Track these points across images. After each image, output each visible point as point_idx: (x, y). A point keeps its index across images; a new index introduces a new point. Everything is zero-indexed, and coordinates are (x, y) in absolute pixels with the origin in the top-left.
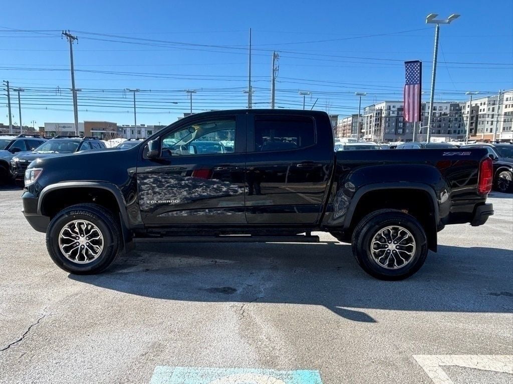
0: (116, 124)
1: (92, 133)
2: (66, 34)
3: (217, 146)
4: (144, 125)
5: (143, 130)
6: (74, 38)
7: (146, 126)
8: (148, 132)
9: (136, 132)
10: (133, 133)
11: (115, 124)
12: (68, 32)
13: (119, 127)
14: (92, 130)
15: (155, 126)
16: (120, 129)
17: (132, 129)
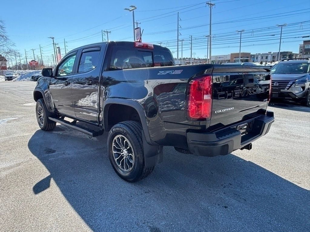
0: (250, 53)
1: (235, 60)
2: (208, 4)
4: (271, 53)
5: (270, 56)
6: (213, 5)
8: (273, 57)
9: (264, 58)
10: (262, 59)
12: (209, 2)
13: (252, 55)
14: (235, 58)
16: (253, 57)
17: (262, 56)
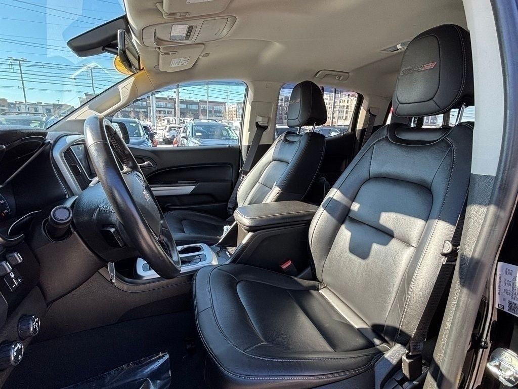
3: (134, 125)
4: (41, 103)
5: (40, 107)
7: (43, 104)
8: (47, 109)
9: (32, 110)
11: (6, 100)
13: (10, 104)
15: (53, 104)
16: (12, 106)
17: (27, 106)
